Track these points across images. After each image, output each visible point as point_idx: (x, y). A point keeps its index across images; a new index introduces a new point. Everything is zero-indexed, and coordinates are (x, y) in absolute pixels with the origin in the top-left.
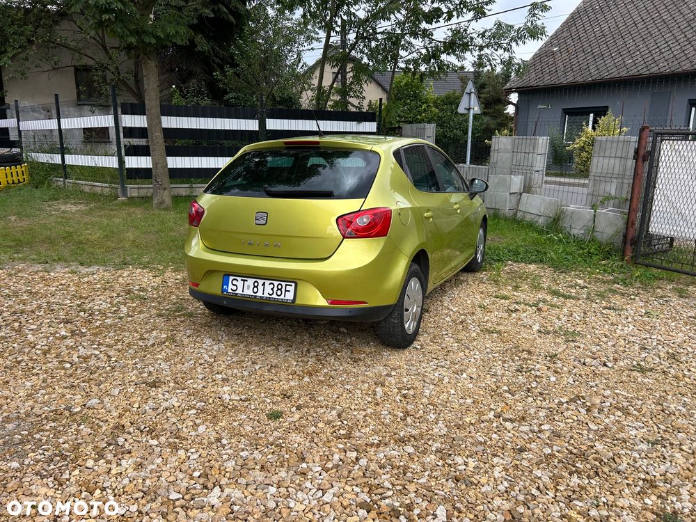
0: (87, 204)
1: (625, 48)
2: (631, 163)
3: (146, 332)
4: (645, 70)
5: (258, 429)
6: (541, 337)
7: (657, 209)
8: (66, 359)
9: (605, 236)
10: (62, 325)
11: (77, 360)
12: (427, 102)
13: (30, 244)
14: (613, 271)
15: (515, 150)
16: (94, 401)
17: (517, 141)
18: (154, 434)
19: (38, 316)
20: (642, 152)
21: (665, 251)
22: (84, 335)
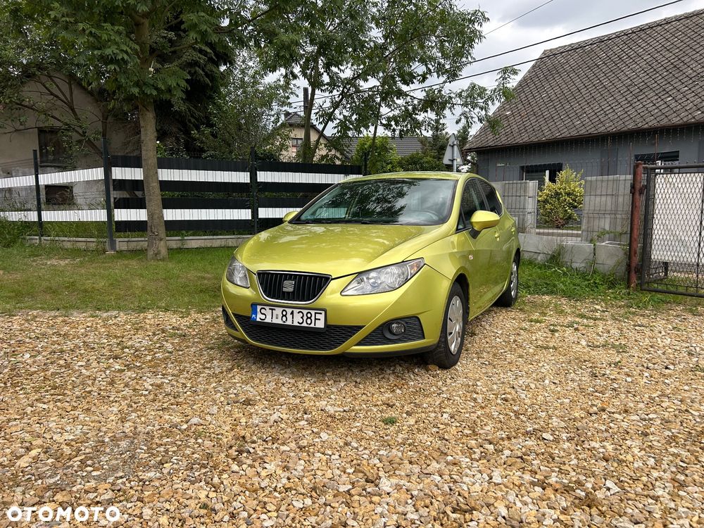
0: (74, 259)
1: (572, 111)
2: (628, 198)
3: (207, 362)
4: (593, 129)
5: (381, 433)
6: (593, 350)
7: (657, 237)
8: (137, 387)
9: (606, 267)
10: (111, 361)
11: (150, 388)
12: (391, 163)
13: (32, 295)
14: (622, 298)
15: (506, 194)
16: (195, 420)
17: (507, 186)
18: (279, 442)
19: (81, 355)
20: (638, 187)
21: (661, 280)
22: (140, 368)
